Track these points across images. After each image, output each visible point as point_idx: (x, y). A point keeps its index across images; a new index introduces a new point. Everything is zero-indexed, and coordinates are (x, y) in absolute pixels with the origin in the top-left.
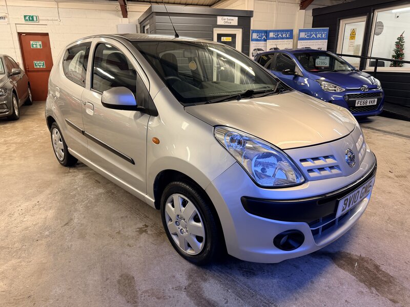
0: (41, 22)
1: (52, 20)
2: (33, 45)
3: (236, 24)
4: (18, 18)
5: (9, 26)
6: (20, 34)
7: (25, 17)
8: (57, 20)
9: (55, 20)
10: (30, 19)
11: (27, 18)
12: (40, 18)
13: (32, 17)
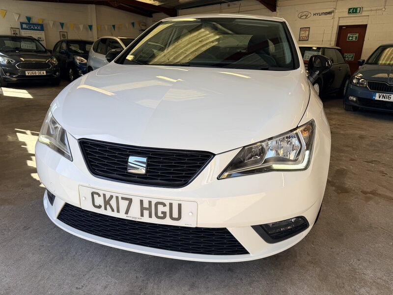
0: (364, 14)
1: (376, 10)
2: (349, 37)
4: (343, 12)
5: (332, 20)
6: (341, 28)
7: (350, 9)
8: (381, 9)
9: (379, 10)
10: (353, 11)
11: (351, 11)
12: (364, 9)
13: (356, 9)
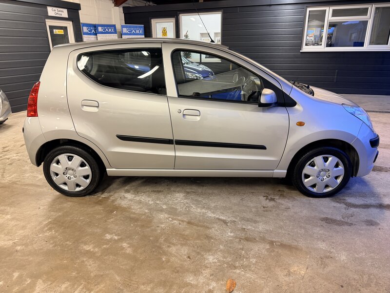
3: (67, 16)
